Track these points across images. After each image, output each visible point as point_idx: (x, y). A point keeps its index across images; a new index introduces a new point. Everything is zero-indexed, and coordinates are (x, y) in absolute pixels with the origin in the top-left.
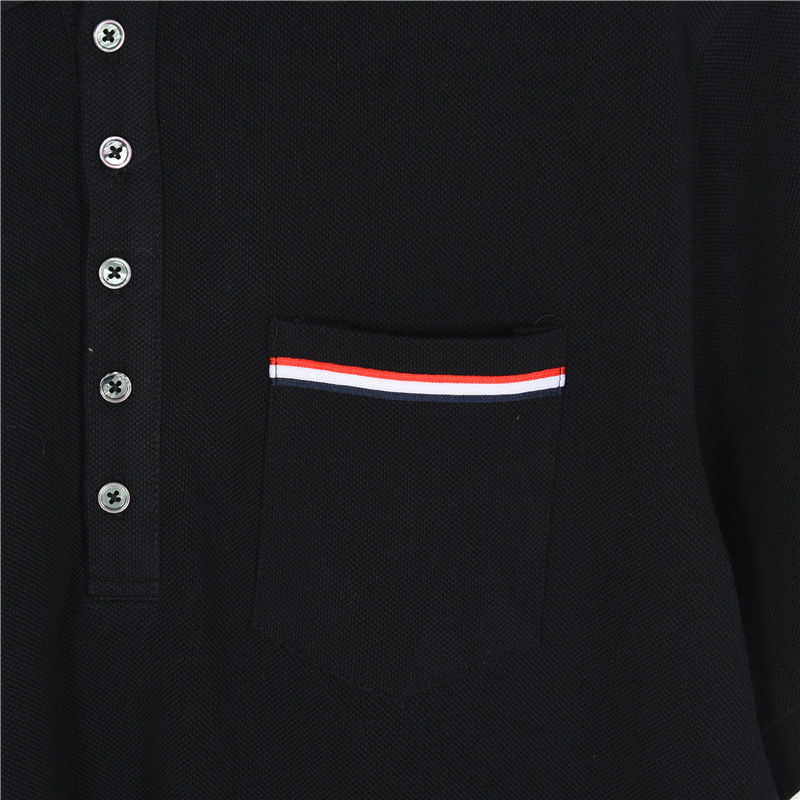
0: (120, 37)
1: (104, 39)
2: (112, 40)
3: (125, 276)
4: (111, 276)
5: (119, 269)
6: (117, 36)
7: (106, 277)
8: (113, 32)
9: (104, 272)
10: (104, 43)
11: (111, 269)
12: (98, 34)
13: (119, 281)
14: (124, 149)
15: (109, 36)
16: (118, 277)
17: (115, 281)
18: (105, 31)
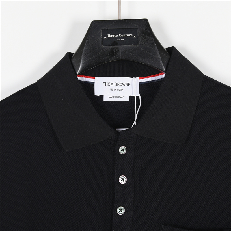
0: (125, 151)
1: (121, 151)
2: (123, 151)
3: (123, 212)
4: (120, 211)
5: (122, 210)
6: (124, 150)
7: (118, 211)
8: (124, 149)
9: (118, 210)
10: (121, 152)
11: (120, 209)
12: (120, 149)
13: (122, 212)
14: (125, 179)
15: (123, 150)
16: (122, 211)
17: (121, 212)
18: (122, 149)
